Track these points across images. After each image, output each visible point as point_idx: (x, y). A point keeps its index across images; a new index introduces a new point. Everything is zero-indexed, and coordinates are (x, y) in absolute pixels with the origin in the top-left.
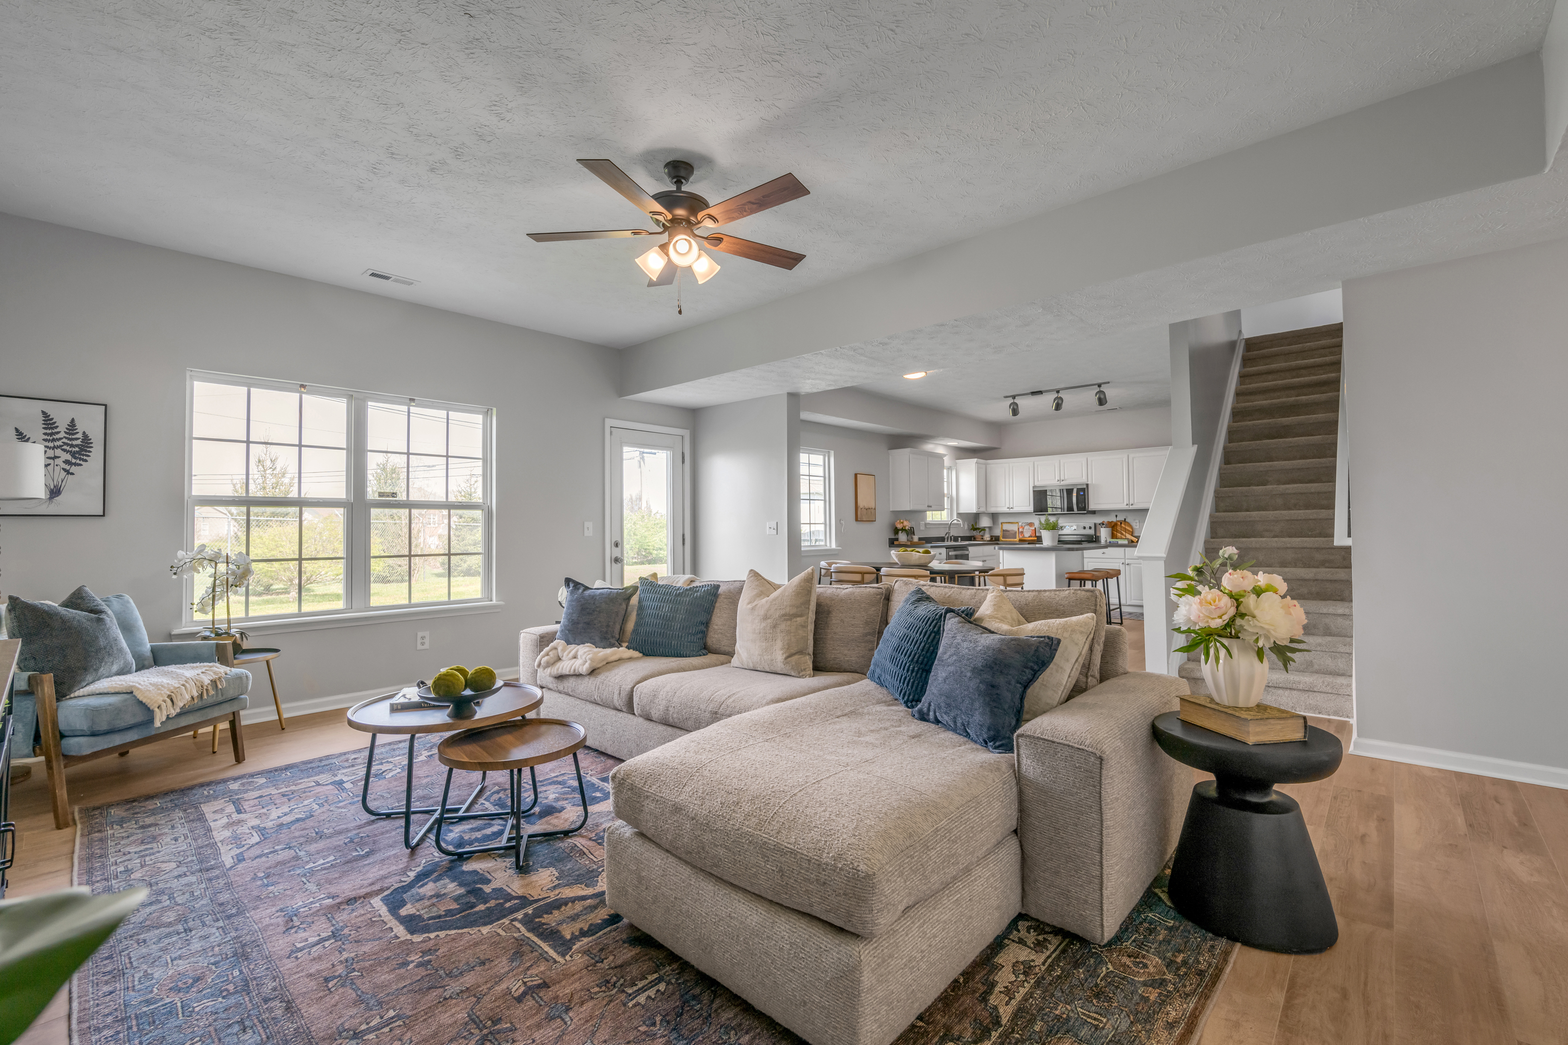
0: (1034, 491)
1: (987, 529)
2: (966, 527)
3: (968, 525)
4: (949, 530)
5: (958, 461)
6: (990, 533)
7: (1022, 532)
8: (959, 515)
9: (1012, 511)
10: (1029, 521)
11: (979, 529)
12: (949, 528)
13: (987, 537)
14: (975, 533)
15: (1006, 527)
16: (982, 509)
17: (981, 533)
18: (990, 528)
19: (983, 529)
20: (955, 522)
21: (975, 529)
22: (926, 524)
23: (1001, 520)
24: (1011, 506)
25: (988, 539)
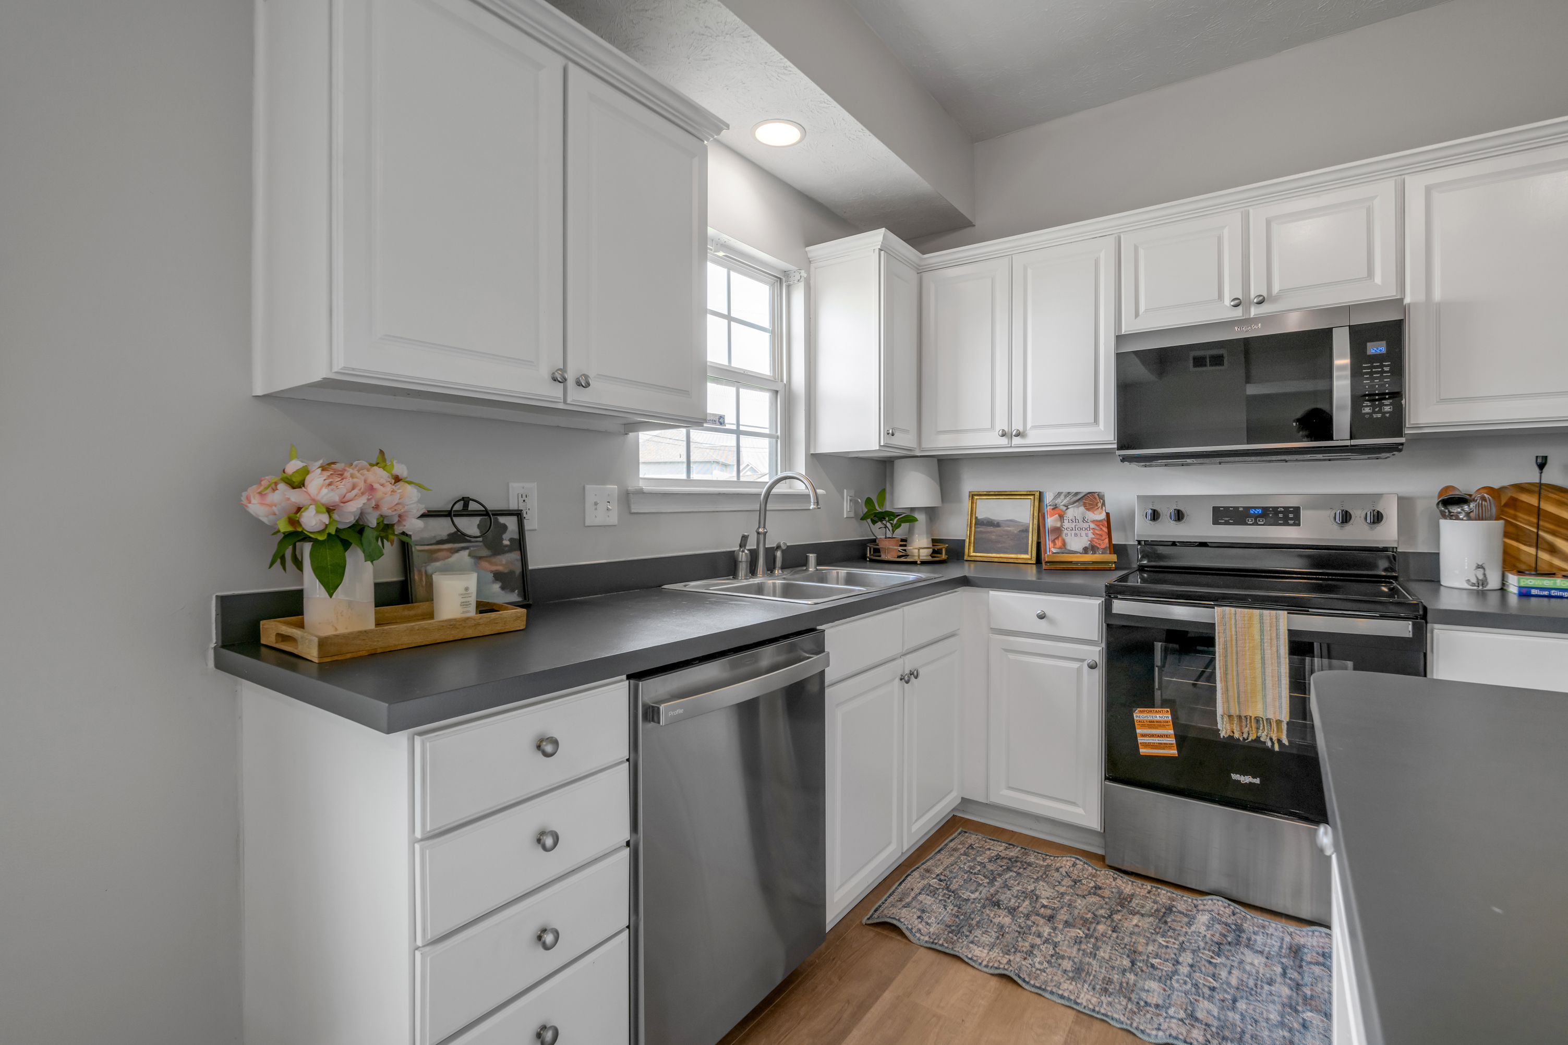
0: (1119, 356)
1: (921, 518)
2: (846, 508)
3: (853, 501)
4: (762, 521)
5: (818, 251)
6: (930, 531)
7: (1057, 531)
8: (817, 460)
9: (1018, 445)
10: (1084, 488)
11: (890, 515)
12: (763, 512)
13: (920, 546)
14: (878, 531)
15: (988, 509)
16: (905, 440)
17: (900, 533)
18: (931, 512)
19: (908, 517)
20: (800, 487)
21: (879, 517)
22: (628, 497)
23: (970, 482)
24: (1017, 426)
25: (925, 554)
